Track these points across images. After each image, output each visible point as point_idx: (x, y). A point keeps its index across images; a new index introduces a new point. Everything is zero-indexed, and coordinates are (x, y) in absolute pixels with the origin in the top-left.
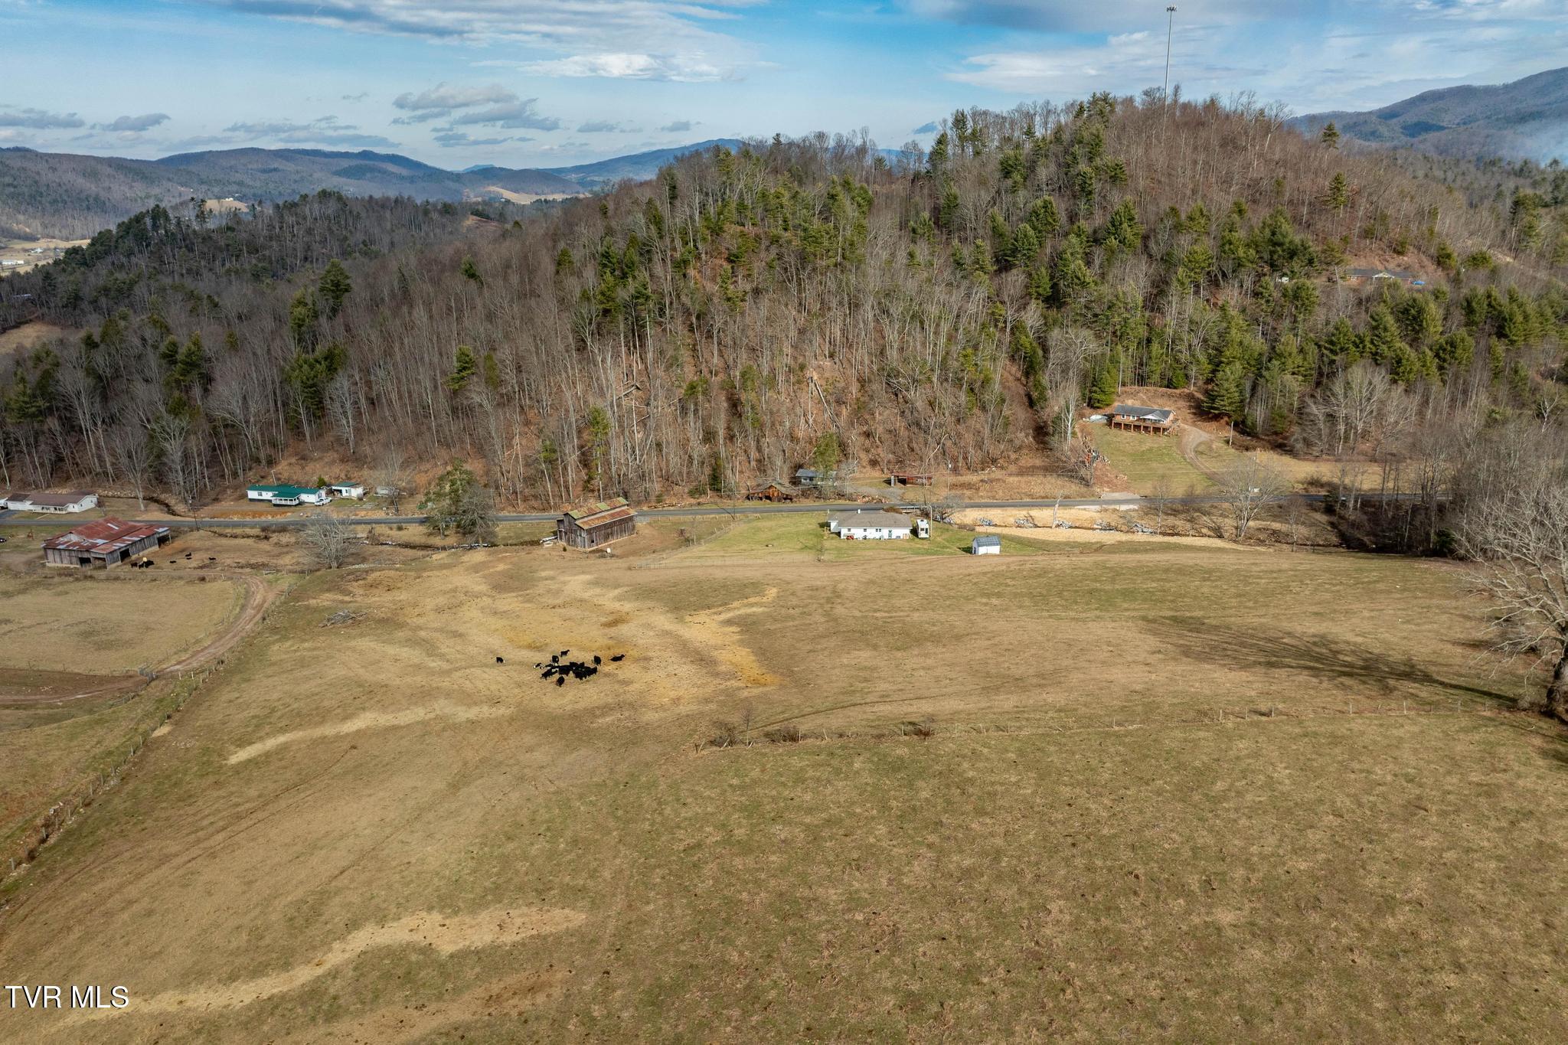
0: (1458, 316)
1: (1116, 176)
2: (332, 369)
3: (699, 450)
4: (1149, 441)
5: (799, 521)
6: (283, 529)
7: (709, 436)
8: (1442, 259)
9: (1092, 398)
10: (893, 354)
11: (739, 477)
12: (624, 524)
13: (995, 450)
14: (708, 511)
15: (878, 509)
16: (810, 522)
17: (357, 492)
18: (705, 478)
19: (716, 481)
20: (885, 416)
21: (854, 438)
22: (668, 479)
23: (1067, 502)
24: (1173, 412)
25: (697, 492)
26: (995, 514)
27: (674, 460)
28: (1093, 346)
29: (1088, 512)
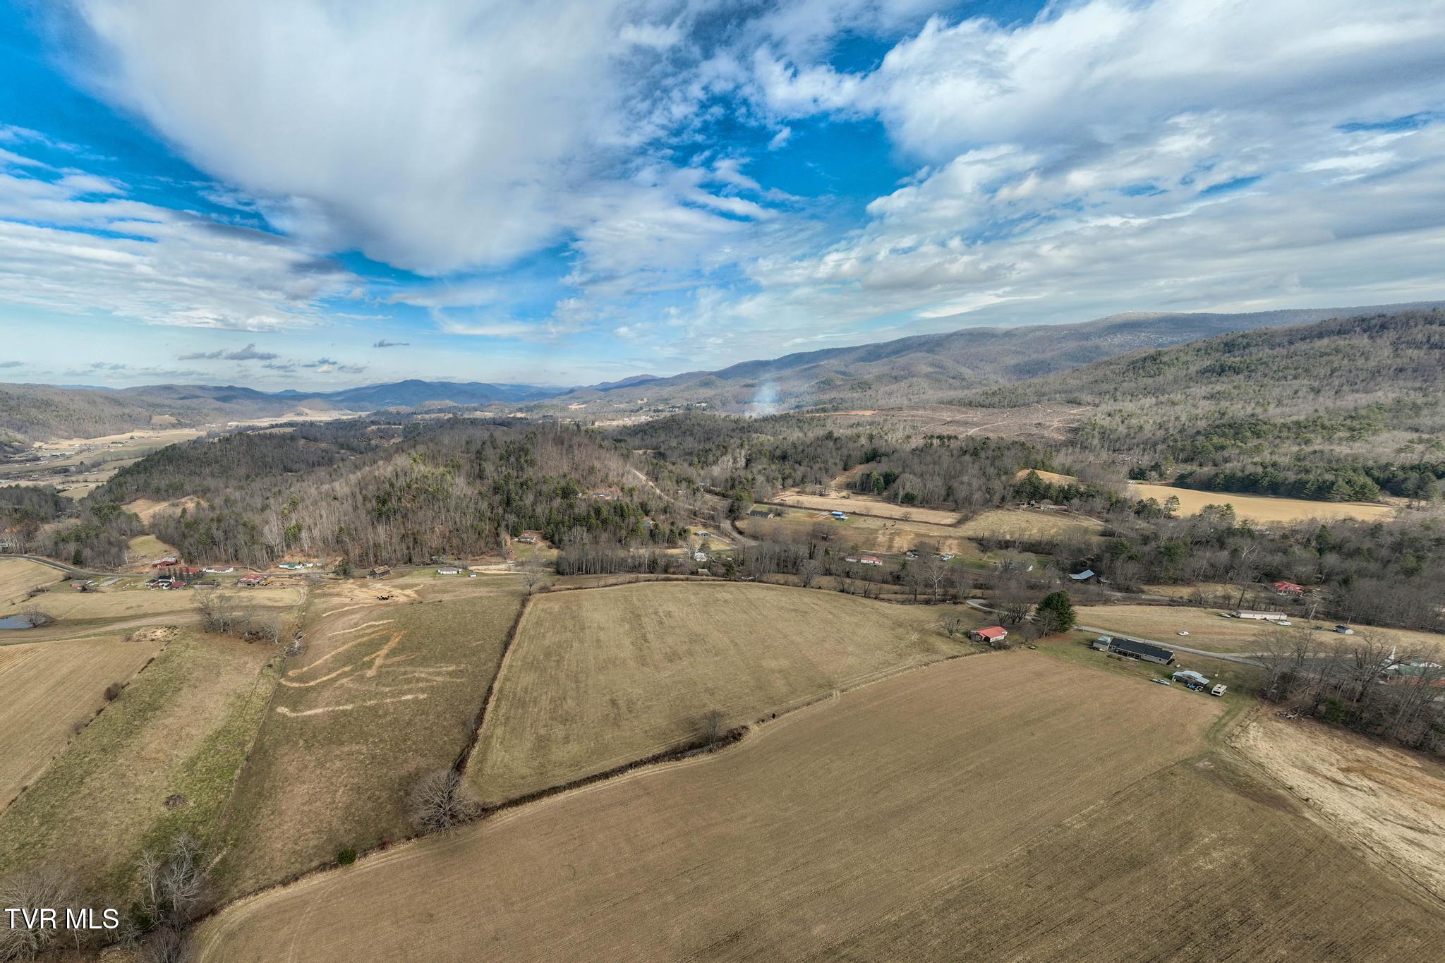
0: (612, 510)
1: (532, 463)
2: (300, 530)
3: (406, 552)
4: (528, 546)
5: (430, 570)
6: (295, 575)
7: (408, 548)
8: (622, 489)
9: (515, 532)
10: (458, 523)
11: (415, 559)
12: (387, 572)
13: (484, 550)
14: (409, 568)
15: (452, 566)
16: (433, 571)
17: (311, 565)
18: (407, 559)
19: (410, 560)
20: (455, 541)
21: (447, 547)
22: (398, 560)
23: (499, 563)
24: (534, 538)
25: (405, 563)
26: (480, 567)
27: (399, 554)
28: (516, 520)
29: (503, 566)
